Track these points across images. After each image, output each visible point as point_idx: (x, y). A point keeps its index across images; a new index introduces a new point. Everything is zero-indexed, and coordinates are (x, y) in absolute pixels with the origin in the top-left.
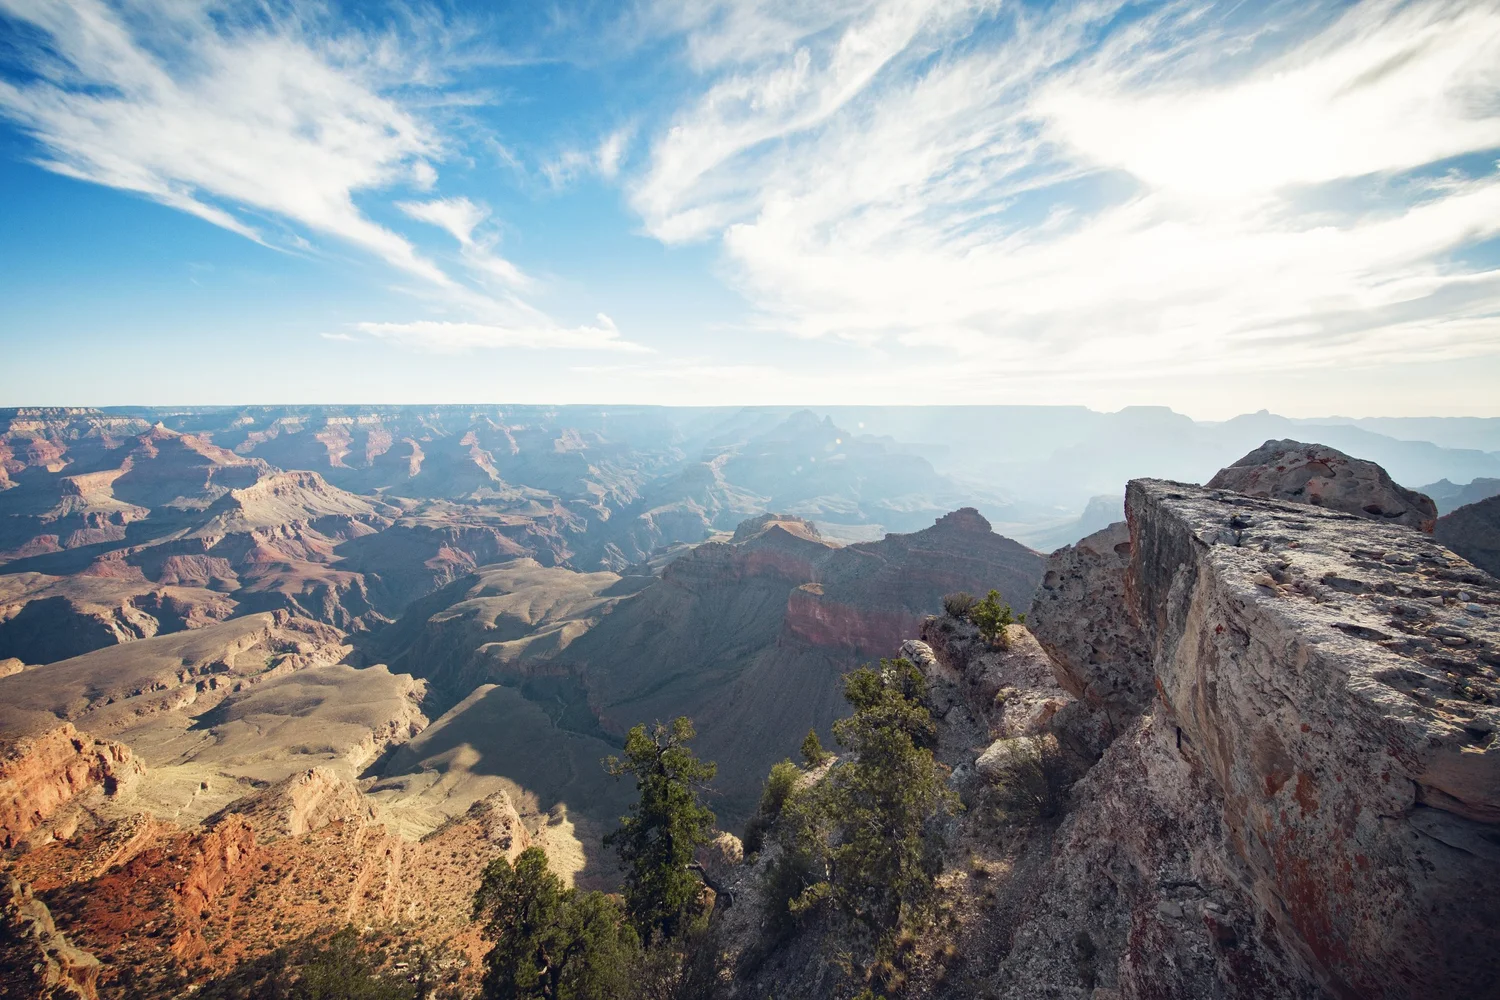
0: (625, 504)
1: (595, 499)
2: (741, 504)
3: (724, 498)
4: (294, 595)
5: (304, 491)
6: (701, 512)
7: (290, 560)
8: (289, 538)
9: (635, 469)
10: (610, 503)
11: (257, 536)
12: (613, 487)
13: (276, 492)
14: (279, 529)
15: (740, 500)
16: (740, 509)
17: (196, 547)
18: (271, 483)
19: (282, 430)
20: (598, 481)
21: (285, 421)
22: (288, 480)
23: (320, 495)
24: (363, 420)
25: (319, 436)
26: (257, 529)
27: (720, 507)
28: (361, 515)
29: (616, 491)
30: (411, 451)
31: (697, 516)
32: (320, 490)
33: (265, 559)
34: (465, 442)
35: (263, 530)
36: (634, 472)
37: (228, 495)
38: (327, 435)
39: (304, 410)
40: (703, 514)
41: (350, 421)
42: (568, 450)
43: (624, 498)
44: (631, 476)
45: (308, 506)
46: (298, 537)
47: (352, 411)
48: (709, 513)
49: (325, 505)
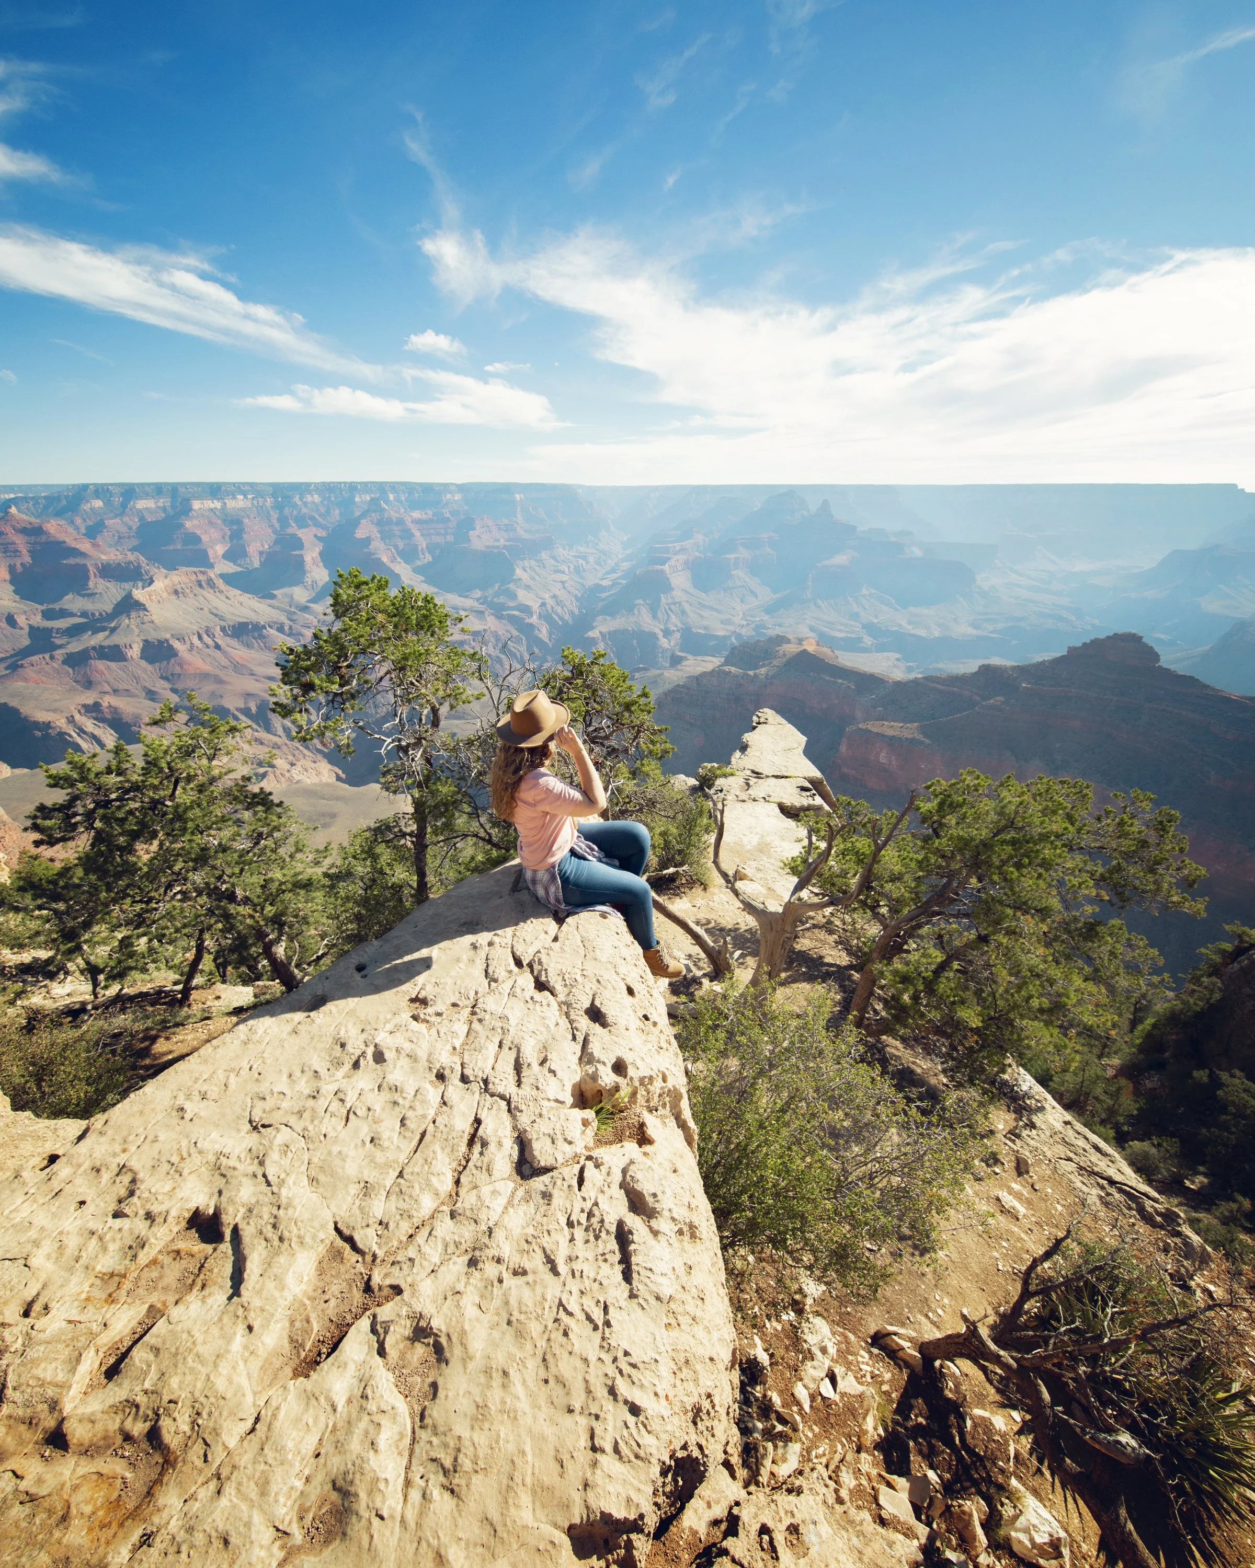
0: (561, 618)
1: (527, 610)
2: (705, 623)
3: (683, 612)
4: (237, 709)
5: (204, 593)
6: (657, 631)
7: (217, 672)
8: (208, 647)
9: (563, 572)
10: (546, 617)
11: (177, 645)
12: (547, 596)
13: (176, 592)
14: (196, 636)
15: (702, 617)
16: (706, 628)
17: (115, 654)
18: (167, 581)
19: (140, 515)
20: (528, 587)
21: (141, 504)
22: (185, 579)
23: (223, 598)
24: (231, 504)
25: (188, 524)
26: (172, 636)
27: (680, 625)
28: (275, 623)
29: (550, 602)
30: (299, 545)
31: (654, 636)
32: (221, 592)
33: (191, 670)
34: (360, 534)
35: (181, 639)
36: (565, 578)
37: (129, 596)
38: (196, 522)
39: (158, 489)
40: (660, 635)
41: (217, 505)
42: (487, 547)
43: (559, 610)
44: (563, 583)
45: (215, 611)
46: (217, 647)
47: (215, 490)
48: (667, 633)
49: (231, 609)
